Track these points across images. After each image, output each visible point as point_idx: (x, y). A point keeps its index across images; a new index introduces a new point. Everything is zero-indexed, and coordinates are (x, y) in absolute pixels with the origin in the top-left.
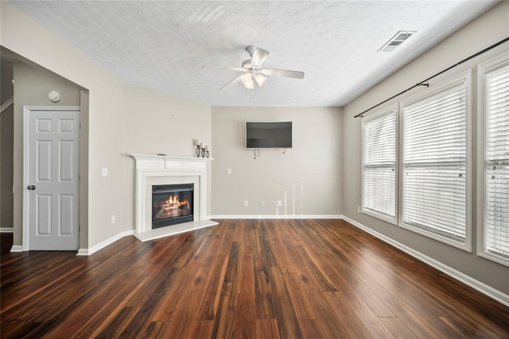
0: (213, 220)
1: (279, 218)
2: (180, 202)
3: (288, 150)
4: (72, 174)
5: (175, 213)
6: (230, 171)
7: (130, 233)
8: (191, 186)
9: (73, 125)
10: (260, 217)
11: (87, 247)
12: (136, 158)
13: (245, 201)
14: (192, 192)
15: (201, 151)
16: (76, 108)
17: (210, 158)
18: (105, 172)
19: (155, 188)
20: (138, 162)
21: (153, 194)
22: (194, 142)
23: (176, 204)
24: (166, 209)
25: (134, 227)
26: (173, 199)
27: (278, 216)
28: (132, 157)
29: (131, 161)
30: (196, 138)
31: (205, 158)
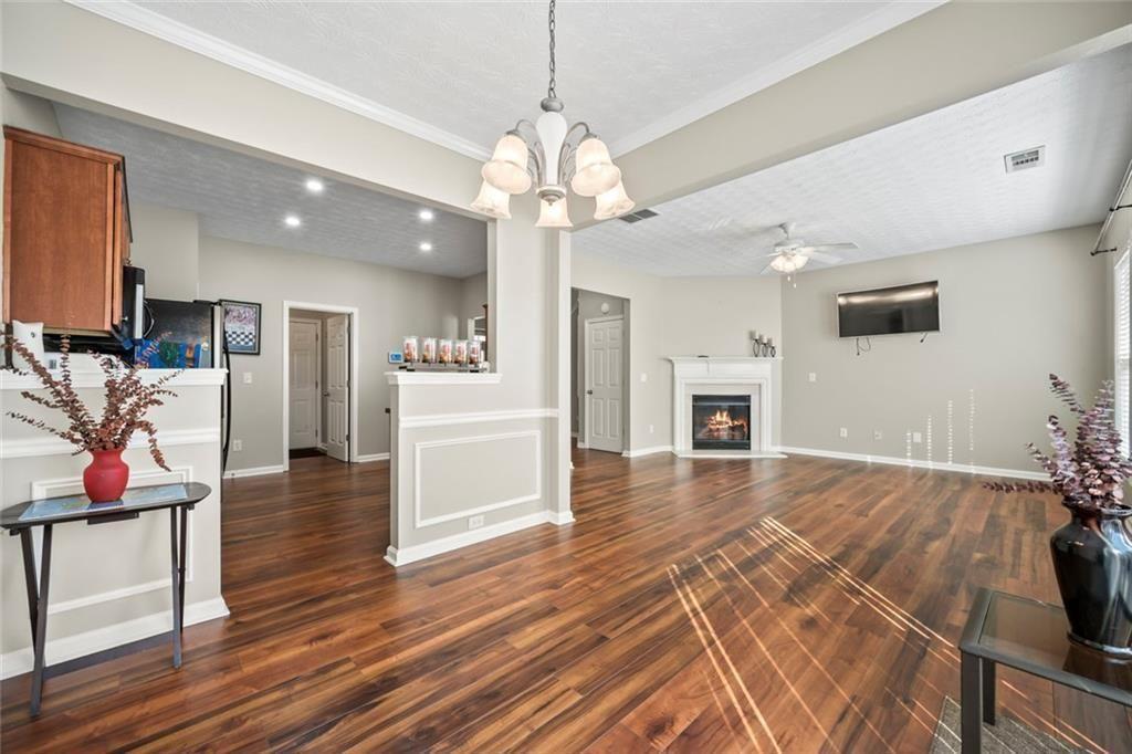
0: (783, 453)
1: (912, 466)
2: (732, 420)
3: (931, 335)
4: (618, 380)
5: (724, 435)
6: (813, 377)
7: (668, 448)
8: (747, 398)
9: (618, 333)
10: (869, 459)
11: (629, 450)
12: (675, 362)
13: (842, 429)
14: (749, 407)
15: (762, 347)
16: (620, 316)
17: (779, 357)
18: (644, 378)
19: (696, 398)
20: (676, 366)
21: (693, 406)
22: (752, 335)
23: (727, 423)
24: (712, 427)
25: (673, 443)
26: (721, 416)
27: (910, 461)
28: (670, 361)
29: (669, 365)
30: (753, 329)
31: (769, 358)
